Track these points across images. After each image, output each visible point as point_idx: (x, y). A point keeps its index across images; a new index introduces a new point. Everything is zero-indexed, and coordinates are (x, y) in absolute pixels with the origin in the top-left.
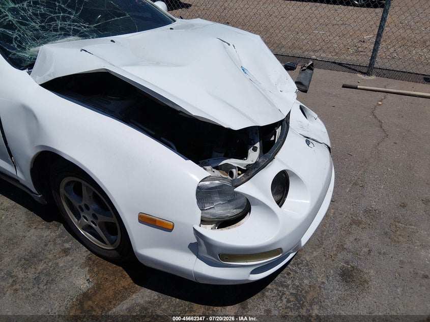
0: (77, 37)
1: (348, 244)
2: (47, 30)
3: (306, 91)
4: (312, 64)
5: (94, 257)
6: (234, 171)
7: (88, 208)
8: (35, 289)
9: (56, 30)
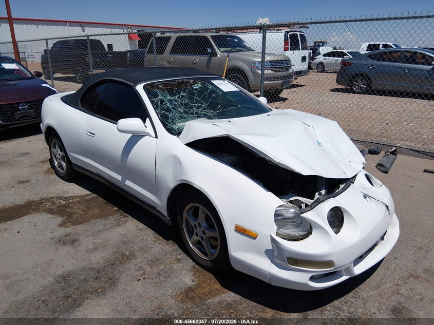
0: (205, 119)
1: (403, 290)
2: (187, 113)
3: (386, 172)
4: (395, 150)
5: (197, 266)
6: (303, 205)
7: (200, 226)
8: (157, 280)
9: (193, 114)
